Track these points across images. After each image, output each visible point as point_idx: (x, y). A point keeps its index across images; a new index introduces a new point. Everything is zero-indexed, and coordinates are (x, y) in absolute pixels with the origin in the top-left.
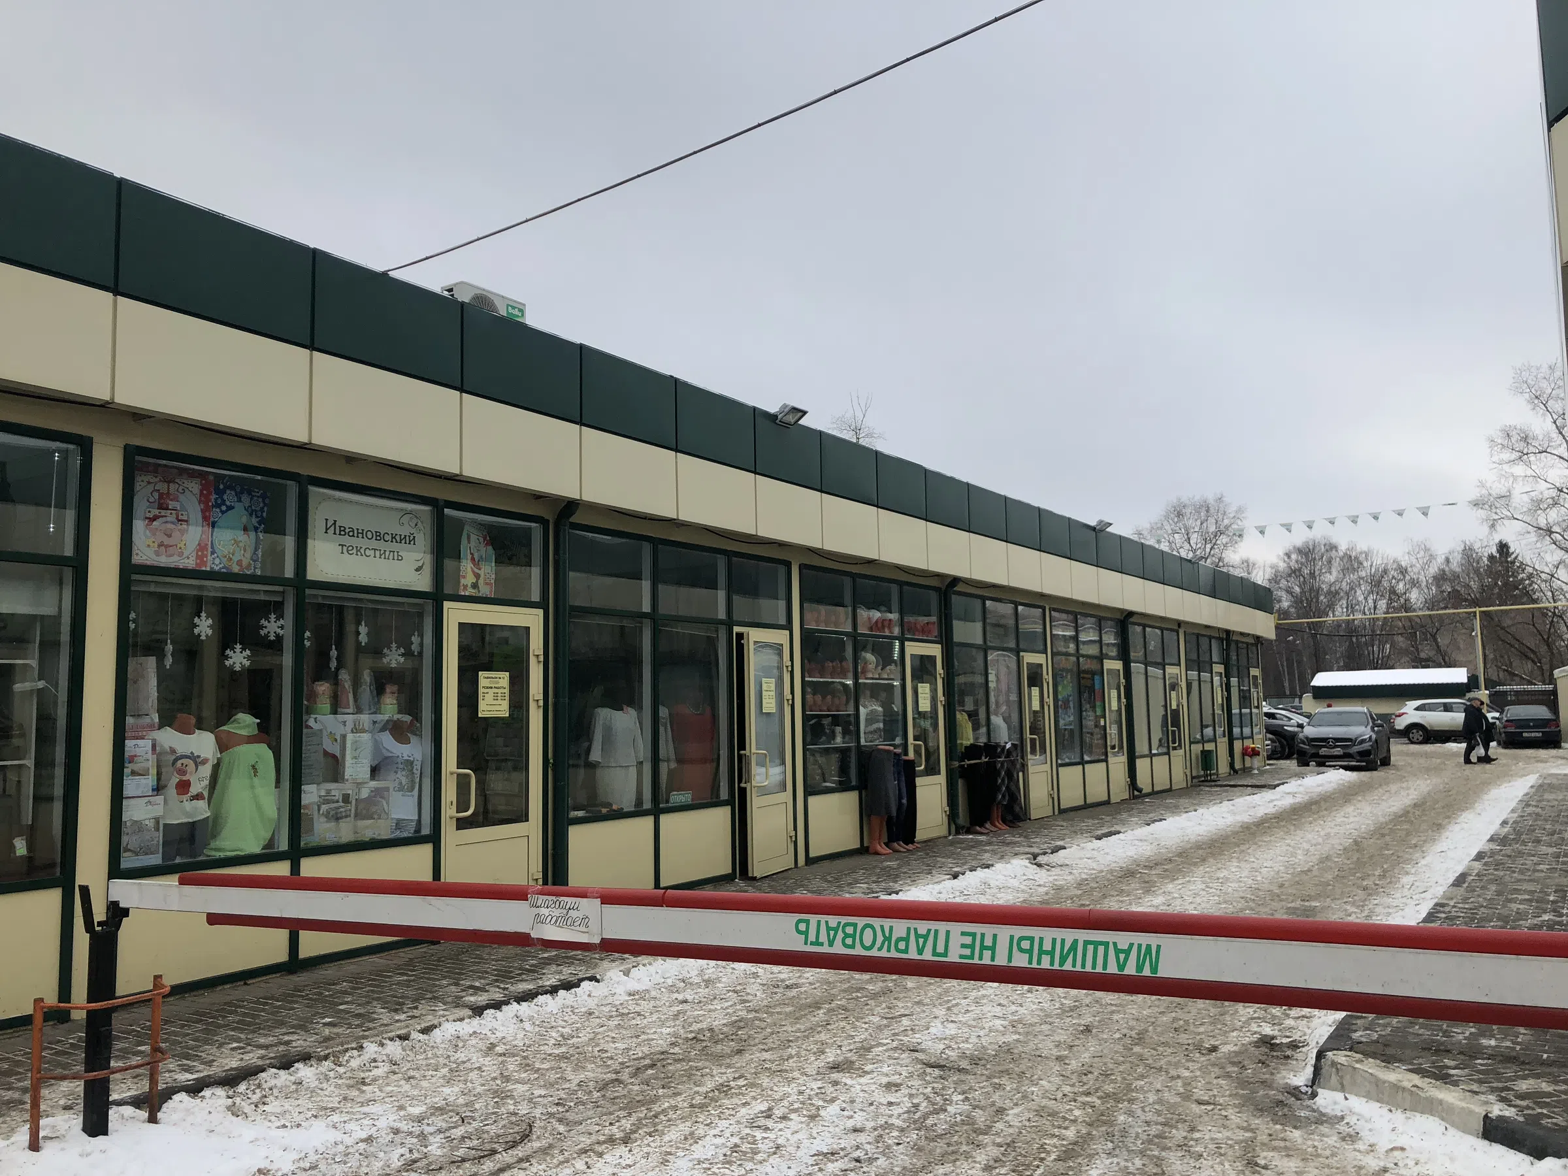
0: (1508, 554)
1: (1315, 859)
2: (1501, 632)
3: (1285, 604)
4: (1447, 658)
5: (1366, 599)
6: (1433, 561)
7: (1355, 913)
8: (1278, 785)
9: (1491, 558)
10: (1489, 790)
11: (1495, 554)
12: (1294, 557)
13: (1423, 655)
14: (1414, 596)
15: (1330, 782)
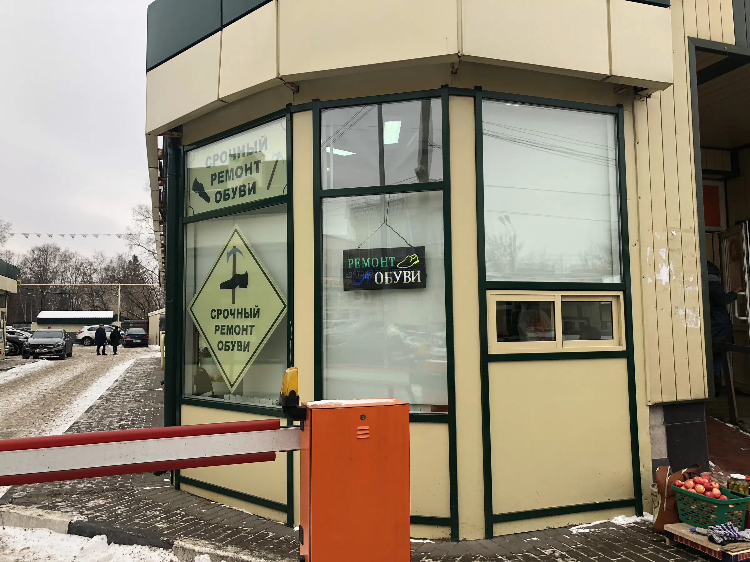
0: (137, 261)
1: (20, 406)
2: (130, 296)
3: (29, 276)
4: (106, 306)
5: (72, 276)
6: (105, 261)
7: (34, 432)
8: (9, 369)
9: (130, 262)
10: (114, 367)
11: (131, 261)
12: (36, 252)
13: (96, 304)
14: (95, 277)
15: (38, 366)
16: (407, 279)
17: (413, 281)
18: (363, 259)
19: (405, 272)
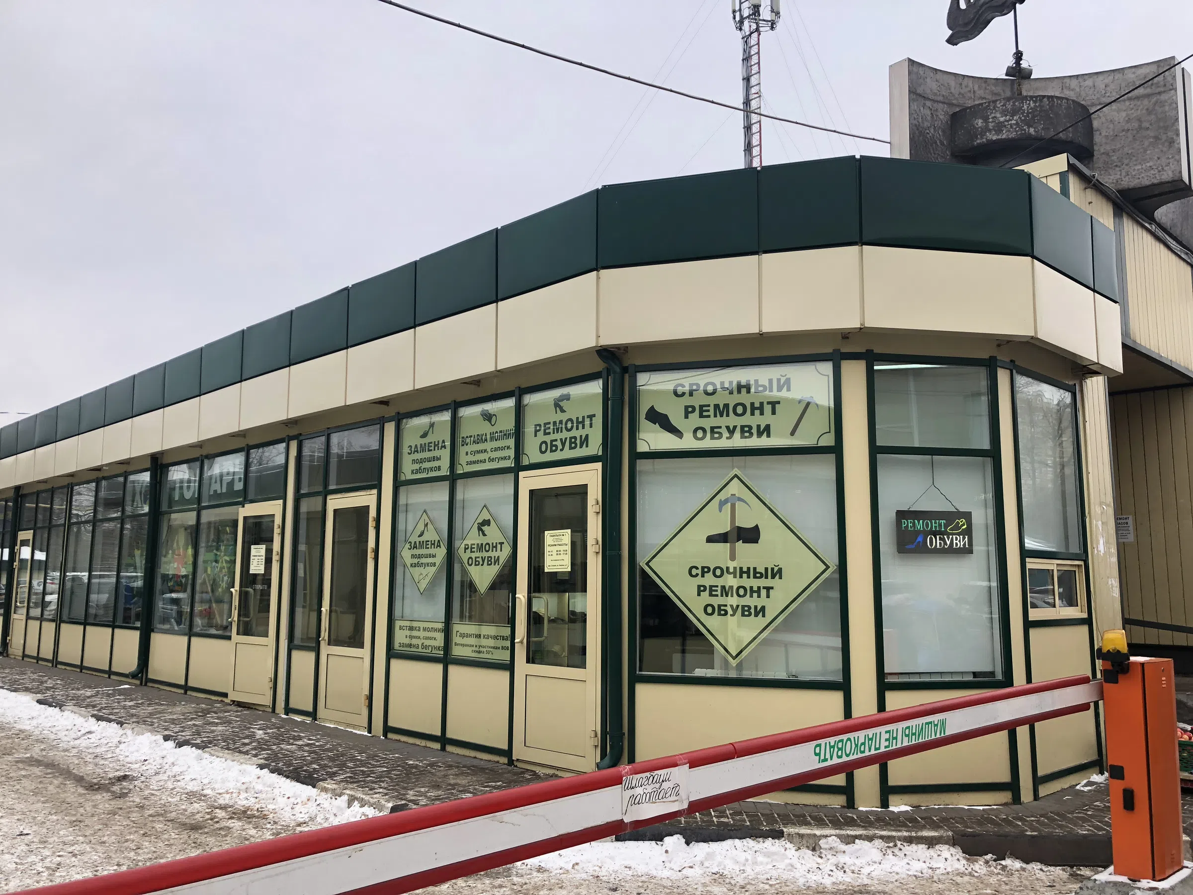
16: (957, 544)
17: (962, 546)
18: (916, 521)
19: (954, 536)
